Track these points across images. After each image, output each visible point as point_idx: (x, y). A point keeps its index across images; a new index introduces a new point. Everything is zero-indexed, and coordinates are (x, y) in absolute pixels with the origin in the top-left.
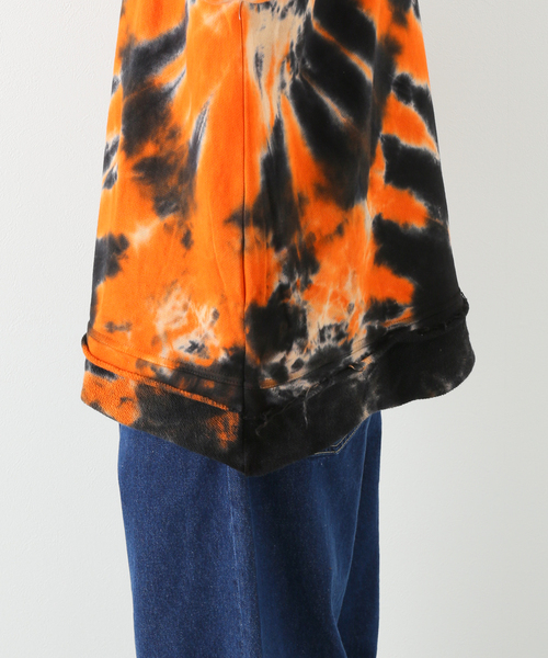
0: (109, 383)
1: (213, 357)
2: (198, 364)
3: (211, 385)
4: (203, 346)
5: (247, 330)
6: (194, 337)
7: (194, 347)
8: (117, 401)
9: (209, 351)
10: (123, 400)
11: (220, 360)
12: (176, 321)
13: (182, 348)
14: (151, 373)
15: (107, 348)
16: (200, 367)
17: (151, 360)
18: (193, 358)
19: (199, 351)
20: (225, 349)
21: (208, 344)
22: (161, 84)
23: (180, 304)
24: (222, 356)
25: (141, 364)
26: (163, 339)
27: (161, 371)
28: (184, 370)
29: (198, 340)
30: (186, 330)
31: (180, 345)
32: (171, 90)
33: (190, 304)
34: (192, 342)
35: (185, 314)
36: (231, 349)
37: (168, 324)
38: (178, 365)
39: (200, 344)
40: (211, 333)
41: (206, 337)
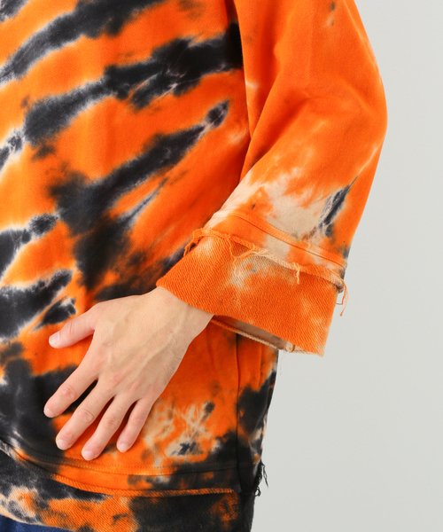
0: (97, 505)
1: (205, 450)
2: (193, 461)
3: (210, 475)
4: (194, 444)
5: (242, 414)
6: (184, 439)
7: (185, 448)
8: (110, 521)
9: (201, 446)
10: (116, 518)
11: (213, 450)
12: (164, 431)
13: (174, 453)
14: (147, 485)
15: (91, 472)
16: (197, 464)
17: (144, 473)
18: (187, 458)
19: (191, 450)
20: (218, 438)
21: (199, 440)
22: (116, 216)
23: (165, 414)
24: (215, 445)
25: (133, 480)
26: (154, 451)
27: (158, 480)
28: (181, 472)
29: (187, 440)
30: (174, 436)
31: (173, 451)
32: (129, 219)
33: (175, 411)
34: (181, 445)
35: (171, 422)
36: (225, 436)
37: (157, 436)
38: (176, 469)
39: (191, 443)
40: (201, 429)
41: (197, 434)
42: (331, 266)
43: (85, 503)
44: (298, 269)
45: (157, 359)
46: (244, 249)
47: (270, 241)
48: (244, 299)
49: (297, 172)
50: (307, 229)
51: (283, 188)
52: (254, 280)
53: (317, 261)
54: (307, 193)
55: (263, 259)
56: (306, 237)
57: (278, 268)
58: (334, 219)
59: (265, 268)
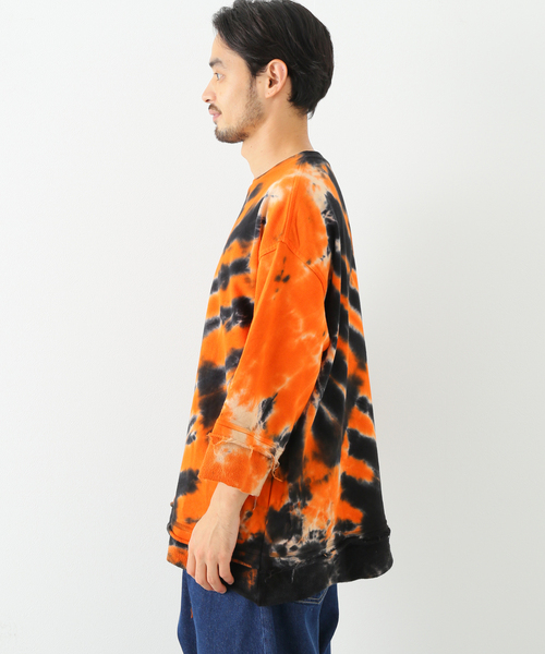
1: (244, 538)
3: (243, 554)
5: (267, 523)
9: (242, 535)
11: (248, 540)
15: (187, 532)
20: (252, 534)
21: (241, 531)
36: (256, 534)
40: (243, 526)
42: (265, 446)
43: (181, 549)
44: (252, 449)
45: (215, 533)
46: (219, 439)
47: (234, 433)
48: (227, 470)
49: (243, 391)
50: (253, 425)
51: (237, 402)
52: (231, 457)
53: (258, 443)
54: (250, 403)
55: (231, 444)
56: (254, 429)
57: (243, 449)
58: (267, 419)
59: (236, 449)
